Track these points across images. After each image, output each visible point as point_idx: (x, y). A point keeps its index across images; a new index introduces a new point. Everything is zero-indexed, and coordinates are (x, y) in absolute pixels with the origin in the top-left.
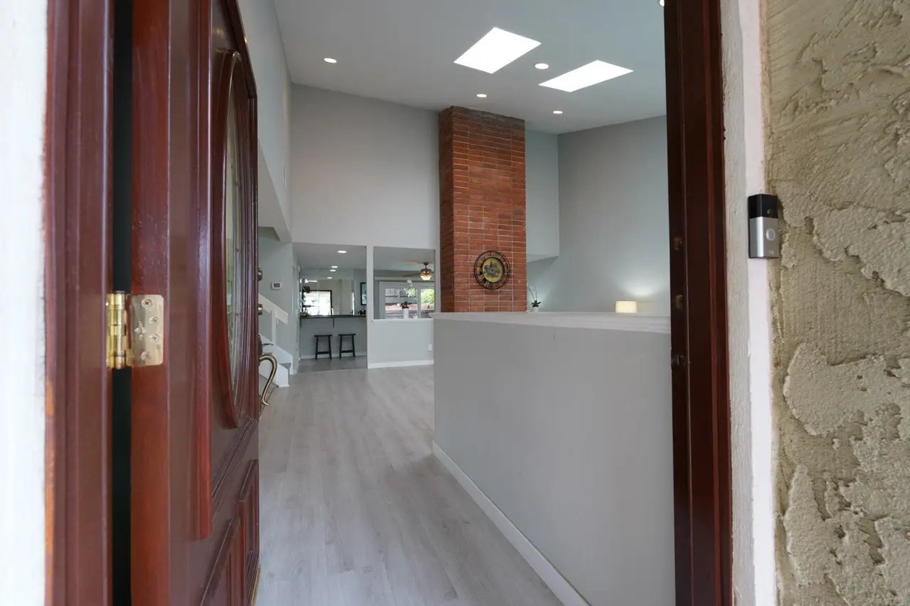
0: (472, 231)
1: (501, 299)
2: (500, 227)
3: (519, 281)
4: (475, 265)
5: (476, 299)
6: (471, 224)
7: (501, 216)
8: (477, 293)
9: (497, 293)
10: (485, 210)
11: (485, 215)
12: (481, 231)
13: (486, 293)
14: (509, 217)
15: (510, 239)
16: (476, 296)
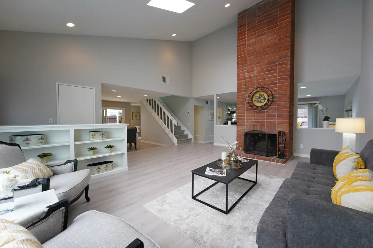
0: (247, 78)
1: (267, 116)
2: (267, 71)
3: (282, 103)
4: (249, 97)
5: (249, 116)
6: (247, 74)
7: (267, 64)
8: (250, 113)
9: (264, 112)
10: (257, 63)
11: (257, 66)
12: (254, 77)
13: (257, 112)
14: (276, 62)
15: (275, 76)
16: (250, 114)
